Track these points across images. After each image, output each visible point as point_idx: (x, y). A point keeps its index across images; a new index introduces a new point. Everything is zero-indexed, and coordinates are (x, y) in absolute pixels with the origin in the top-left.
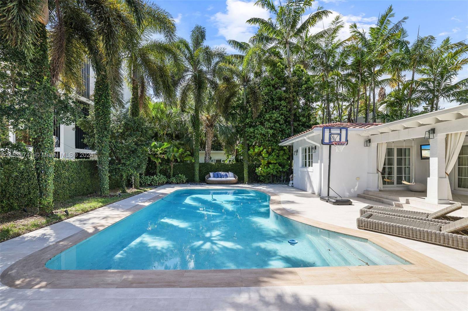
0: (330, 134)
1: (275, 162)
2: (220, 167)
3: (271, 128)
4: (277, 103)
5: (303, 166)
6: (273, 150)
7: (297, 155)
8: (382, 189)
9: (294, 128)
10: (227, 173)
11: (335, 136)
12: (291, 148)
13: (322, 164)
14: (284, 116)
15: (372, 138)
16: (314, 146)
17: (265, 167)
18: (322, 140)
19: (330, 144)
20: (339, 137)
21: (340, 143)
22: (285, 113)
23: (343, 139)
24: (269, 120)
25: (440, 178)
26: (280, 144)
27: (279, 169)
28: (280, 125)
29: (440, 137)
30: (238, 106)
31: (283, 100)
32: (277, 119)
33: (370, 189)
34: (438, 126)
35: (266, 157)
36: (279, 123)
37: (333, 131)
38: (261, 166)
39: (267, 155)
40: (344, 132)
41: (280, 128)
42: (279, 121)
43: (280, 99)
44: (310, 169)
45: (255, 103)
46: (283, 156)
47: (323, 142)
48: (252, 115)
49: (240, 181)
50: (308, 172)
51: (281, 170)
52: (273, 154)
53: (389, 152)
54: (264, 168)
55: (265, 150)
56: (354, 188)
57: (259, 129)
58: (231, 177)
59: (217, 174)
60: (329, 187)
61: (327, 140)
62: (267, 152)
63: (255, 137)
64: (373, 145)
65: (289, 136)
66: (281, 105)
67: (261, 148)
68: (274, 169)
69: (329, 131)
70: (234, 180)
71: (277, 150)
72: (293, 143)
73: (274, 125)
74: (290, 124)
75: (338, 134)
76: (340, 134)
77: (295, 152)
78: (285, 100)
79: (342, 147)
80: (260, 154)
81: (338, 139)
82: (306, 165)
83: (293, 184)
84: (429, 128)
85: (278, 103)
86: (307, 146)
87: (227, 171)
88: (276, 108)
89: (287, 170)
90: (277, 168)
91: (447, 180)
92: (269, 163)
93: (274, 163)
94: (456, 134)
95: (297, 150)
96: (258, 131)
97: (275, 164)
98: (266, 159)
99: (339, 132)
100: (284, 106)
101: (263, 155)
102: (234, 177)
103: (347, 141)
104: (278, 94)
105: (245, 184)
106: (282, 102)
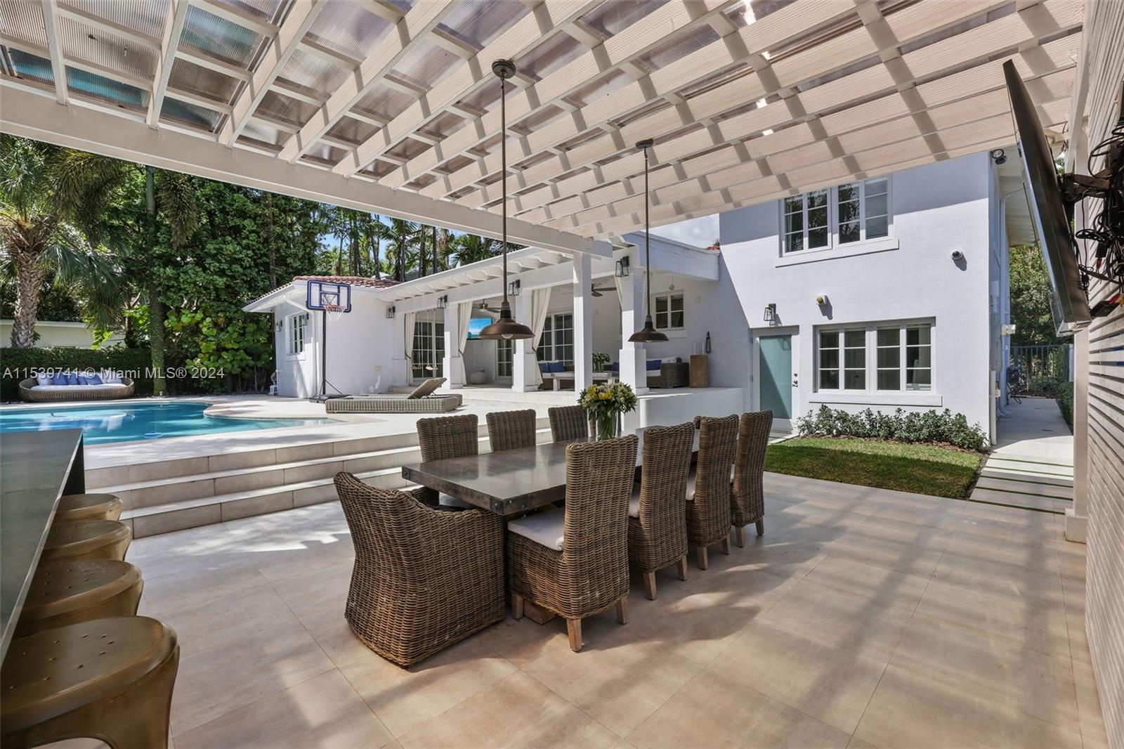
0: (321, 294)
1: (236, 346)
3: (222, 273)
4: (234, 221)
5: (291, 352)
6: (229, 321)
7: (280, 330)
8: (412, 383)
9: (277, 278)
11: (330, 296)
12: (269, 316)
14: (253, 251)
15: (396, 304)
16: (305, 314)
17: (212, 358)
18: (307, 302)
19: (323, 309)
20: (335, 298)
21: (335, 309)
22: (253, 245)
23: (344, 303)
24: (216, 255)
25: (453, 357)
26: (245, 309)
27: (246, 363)
28: (245, 268)
29: (452, 306)
30: (130, 211)
31: (250, 217)
32: (236, 256)
33: (395, 384)
34: (449, 293)
35: (213, 336)
36: (241, 265)
37: (325, 288)
38: (200, 355)
39: (215, 331)
40: (344, 291)
41: (244, 274)
42: (240, 259)
43: (242, 214)
44: (300, 356)
46: (254, 334)
47: (309, 306)
48: (169, 240)
49: (143, 389)
50: (298, 361)
51: (252, 363)
52: (230, 329)
54: (209, 360)
55: (208, 320)
56: (374, 386)
57: (190, 272)
58: (111, 381)
60: (324, 380)
62: (215, 324)
63: (181, 289)
64: (399, 315)
66: (244, 227)
67: (199, 316)
68: (235, 363)
69: (318, 288)
70: (122, 390)
71: (240, 321)
72: (273, 308)
73: (229, 269)
74: (267, 270)
75: (334, 294)
76: (338, 295)
77: (278, 324)
78: (254, 219)
80: (195, 329)
81: (334, 303)
82: (296, 352)
83: (276, 390)
85: (237, 221)
86: (297, 314)
88: (236, 231)
89: (267, 365)
90: (241, 360)
91: (460, 360)
92: (220, 349)
93: (233, 349)
94: (465, 303)
95: (281, 322)
96: (188, 277)
97: (237, 350)
98: (212, 339)
100: (252, 232)
101: (204, 330)
102: (121, 381)
103: (349, 306)
104: (237, 204)
105: (158, 395)
106: (247, 222)
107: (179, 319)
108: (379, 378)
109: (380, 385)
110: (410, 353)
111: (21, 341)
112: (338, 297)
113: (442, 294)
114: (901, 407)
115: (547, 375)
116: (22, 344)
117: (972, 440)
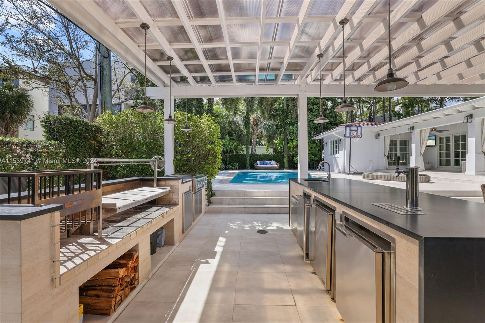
0: (350, 131)
1: (309, 152)
2: (265, 158)
5: (331, 154)
7: (326, 146)
8: (388, 168)
9: (324, 126)
10: (271, 162)
11: (354, 132)
12: (321, 141)
13: (346, 151)
15: (380, 133)
16: (339, 139)
18: (345, 134)
19: (350, 137)
20: (356, 132)
21: (356, 136)
23: (359, 134)
25: (417, 156)
26: (313, 139)
27: (312, 158)
29: (417, 131)
30: (280, 109)
32: (311, 119)
33: (379, 168)
34: (415, 125)
37: (352, 128)
40: (359, 129)
41: (313, 126)
44: (337, 156)
45: (294, 108)
46: (315, 148)
47: (345, 136)
49: (282, 167)
50: (335, 158)
51: (314, 158)
53: (393, 143)
56: (369, 168)
58: (274, 164)
59: (263, 162)
60: (350, 166)
61: (348, 134)
63: (294, 133)
64: (382, 137)
65: (320, 132)
66: (314, 108)
69: (349, 128)
70: (277, 167)
71: (311, 143)
72: (323, 138)
75: (356, 130)
76: (357, 131)
77: (325, 144)
78: (317, 105)
79: (358, 139)
81: (355, 134)
82: (334, 154)
83: (323, 169)
85: (311, 106)
86: (334, 139)
87: (271, 160)
90: (311, 157)
91: (421, 157)
94: (425, 129)
95: (327, 143)
99: (356, 129)
100: (317, 109)
102: (276, 164)
103: (361, 135)
105: (286, 169)
106: (315, 106)
107: (293, 143)
108: (371, 165)
109: (371, 169)
110: (387, 155)
111: (253, 152)
112: (357, 132)
113: (410, 126)
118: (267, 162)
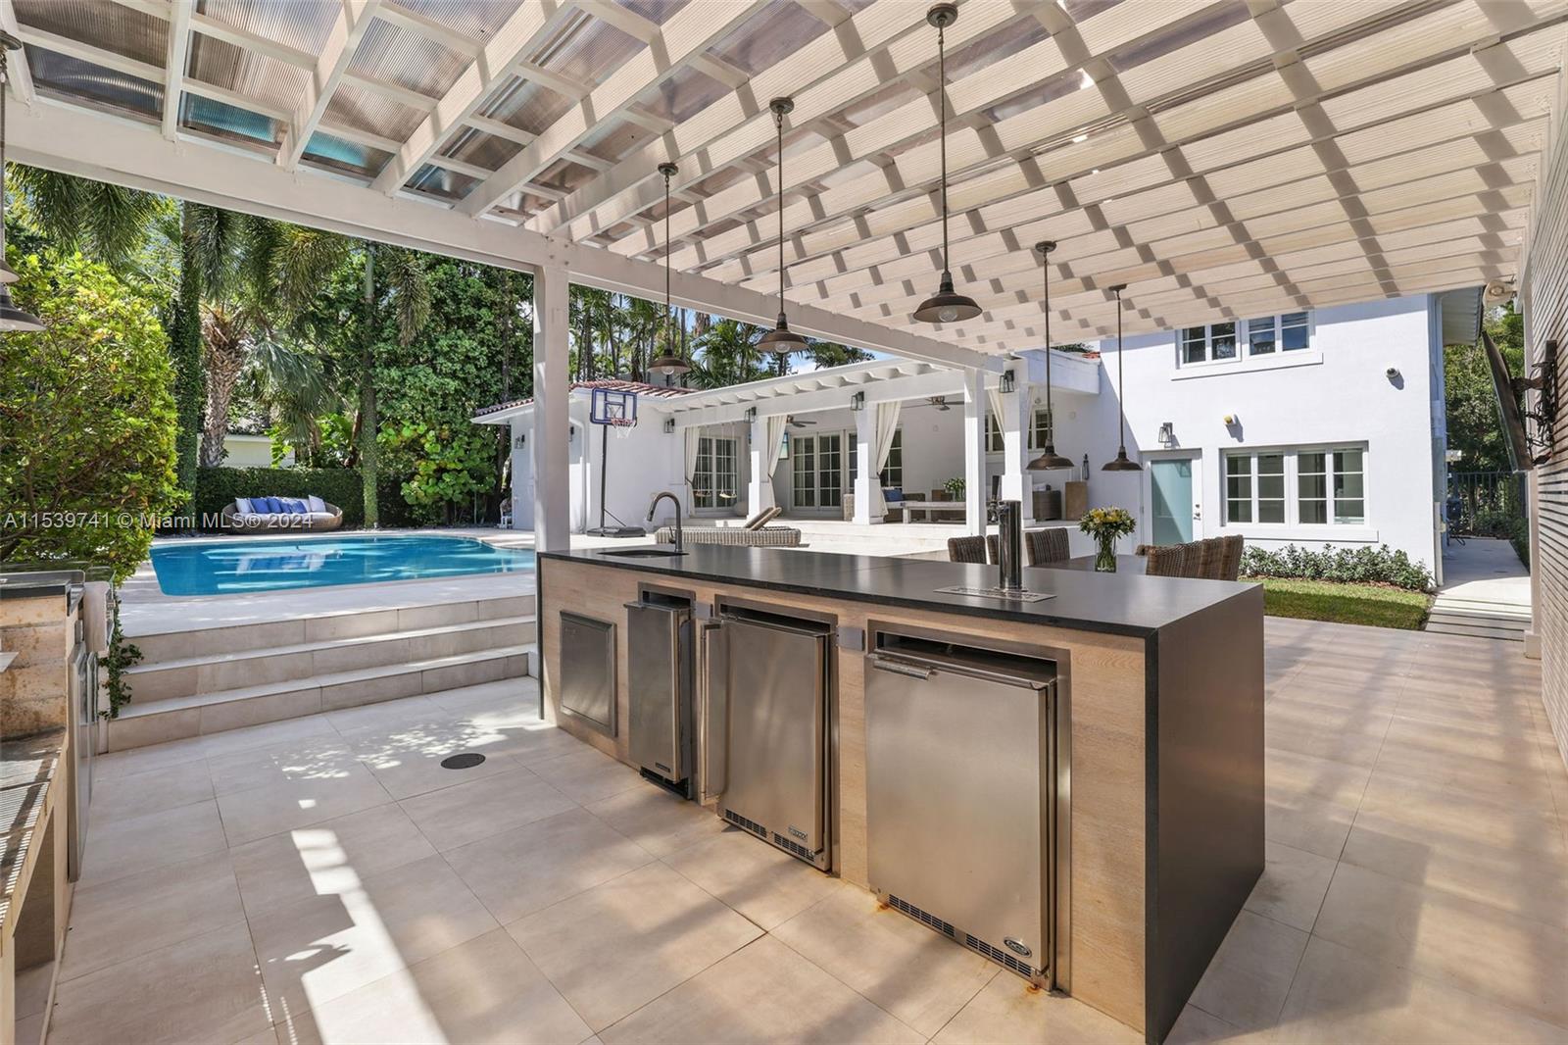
0: (606, 404)
1: (460, 467)
2: (264, 485)
3: (454, 375)
4: (467, 311)
6: (454, 433)
7: (522, 447)
9: (511, 383)
10: (304, 501)
11: (615, 408)
12: (505, 430)
13: (588, 465)
14: (489, 347)
15: (676, 416)
17: (430, 481)
18: (591, 414)
19: (606, 423)
20: (621, 410)
21: (622, 423)
22: (489, 340)
23: (629, 416)
24: (447, 353)
25: (762, 482)
26: (474, 420)
27: (469, 486)
28: (479, 369)
29: (761, 420)
30: (344, 299)
31: (486, 306)
32: (470, 354)
34: (759, 404)
35: (436, 453)
36: (476, 365)
37: (611, 398)
38: (418, 477)
39: (439, 447)
40: (630, 401)
41: (478, 377)
42: (475, 359)
43: (478, 303)
45: (409, 304)
46: (480, 450)
47: (593, 419)
48: (396, 335)
49: (353, 519)
51: (475, 488)
52: (455, 444)
53: (704, 446)
54: (428, 483)
55: (432, 433)
57: (421, 374)
58: (316, 508)
59: (268, 503)
60: (603, 510)
61: (600, 416)
62: (438, 439)
64: (679, 429)
65: (498, 399)
66: (479, 318)
67: (421, 428)
68: (457, 487)
69: (603, 397)
70: (331, 520)
71: (466, 434)
72: (510, 419)
73: (462, 369)
74: (500, 370)
75: (620, 404)
76: (623, 406)
77: (518, 440)
78: (490, 308)
79: (628, 430)
80: (414, 446)
81: (619, 415)
83: (510, 522)
84: (749, 406)
85: (472, 311)
87: (302, 493)
88: (469, 324)
89: (491, 491)
90: (464, 484)
91: (770, 486)
92: (441, 471)
93: (455, 470)
94: (778, 417)
95: (523, 436)
96: (417, 380)
97: (460, 471)
98: (437, 457)
99: (621, 401)
100: (490, 323)
101: (427, 446)
102: (328, 510)
103: (635, 418)
104: (472, 290)
105: (371, 527)
106: (484, 311)
107: (398, 432)
110: (691, 478)
111: (211, 459)
112: (624, 408)
114: (1330, 543)
115: (896, 505)
116: (210, 462)
117: (1416, 579)
118: (285, 500)
